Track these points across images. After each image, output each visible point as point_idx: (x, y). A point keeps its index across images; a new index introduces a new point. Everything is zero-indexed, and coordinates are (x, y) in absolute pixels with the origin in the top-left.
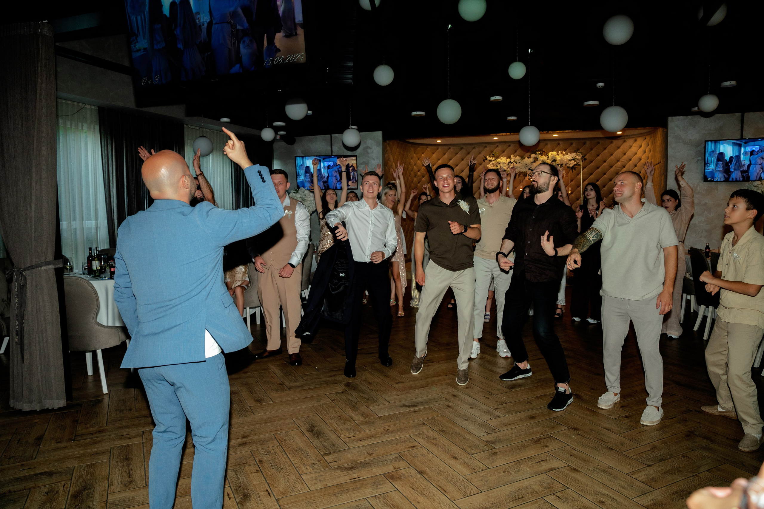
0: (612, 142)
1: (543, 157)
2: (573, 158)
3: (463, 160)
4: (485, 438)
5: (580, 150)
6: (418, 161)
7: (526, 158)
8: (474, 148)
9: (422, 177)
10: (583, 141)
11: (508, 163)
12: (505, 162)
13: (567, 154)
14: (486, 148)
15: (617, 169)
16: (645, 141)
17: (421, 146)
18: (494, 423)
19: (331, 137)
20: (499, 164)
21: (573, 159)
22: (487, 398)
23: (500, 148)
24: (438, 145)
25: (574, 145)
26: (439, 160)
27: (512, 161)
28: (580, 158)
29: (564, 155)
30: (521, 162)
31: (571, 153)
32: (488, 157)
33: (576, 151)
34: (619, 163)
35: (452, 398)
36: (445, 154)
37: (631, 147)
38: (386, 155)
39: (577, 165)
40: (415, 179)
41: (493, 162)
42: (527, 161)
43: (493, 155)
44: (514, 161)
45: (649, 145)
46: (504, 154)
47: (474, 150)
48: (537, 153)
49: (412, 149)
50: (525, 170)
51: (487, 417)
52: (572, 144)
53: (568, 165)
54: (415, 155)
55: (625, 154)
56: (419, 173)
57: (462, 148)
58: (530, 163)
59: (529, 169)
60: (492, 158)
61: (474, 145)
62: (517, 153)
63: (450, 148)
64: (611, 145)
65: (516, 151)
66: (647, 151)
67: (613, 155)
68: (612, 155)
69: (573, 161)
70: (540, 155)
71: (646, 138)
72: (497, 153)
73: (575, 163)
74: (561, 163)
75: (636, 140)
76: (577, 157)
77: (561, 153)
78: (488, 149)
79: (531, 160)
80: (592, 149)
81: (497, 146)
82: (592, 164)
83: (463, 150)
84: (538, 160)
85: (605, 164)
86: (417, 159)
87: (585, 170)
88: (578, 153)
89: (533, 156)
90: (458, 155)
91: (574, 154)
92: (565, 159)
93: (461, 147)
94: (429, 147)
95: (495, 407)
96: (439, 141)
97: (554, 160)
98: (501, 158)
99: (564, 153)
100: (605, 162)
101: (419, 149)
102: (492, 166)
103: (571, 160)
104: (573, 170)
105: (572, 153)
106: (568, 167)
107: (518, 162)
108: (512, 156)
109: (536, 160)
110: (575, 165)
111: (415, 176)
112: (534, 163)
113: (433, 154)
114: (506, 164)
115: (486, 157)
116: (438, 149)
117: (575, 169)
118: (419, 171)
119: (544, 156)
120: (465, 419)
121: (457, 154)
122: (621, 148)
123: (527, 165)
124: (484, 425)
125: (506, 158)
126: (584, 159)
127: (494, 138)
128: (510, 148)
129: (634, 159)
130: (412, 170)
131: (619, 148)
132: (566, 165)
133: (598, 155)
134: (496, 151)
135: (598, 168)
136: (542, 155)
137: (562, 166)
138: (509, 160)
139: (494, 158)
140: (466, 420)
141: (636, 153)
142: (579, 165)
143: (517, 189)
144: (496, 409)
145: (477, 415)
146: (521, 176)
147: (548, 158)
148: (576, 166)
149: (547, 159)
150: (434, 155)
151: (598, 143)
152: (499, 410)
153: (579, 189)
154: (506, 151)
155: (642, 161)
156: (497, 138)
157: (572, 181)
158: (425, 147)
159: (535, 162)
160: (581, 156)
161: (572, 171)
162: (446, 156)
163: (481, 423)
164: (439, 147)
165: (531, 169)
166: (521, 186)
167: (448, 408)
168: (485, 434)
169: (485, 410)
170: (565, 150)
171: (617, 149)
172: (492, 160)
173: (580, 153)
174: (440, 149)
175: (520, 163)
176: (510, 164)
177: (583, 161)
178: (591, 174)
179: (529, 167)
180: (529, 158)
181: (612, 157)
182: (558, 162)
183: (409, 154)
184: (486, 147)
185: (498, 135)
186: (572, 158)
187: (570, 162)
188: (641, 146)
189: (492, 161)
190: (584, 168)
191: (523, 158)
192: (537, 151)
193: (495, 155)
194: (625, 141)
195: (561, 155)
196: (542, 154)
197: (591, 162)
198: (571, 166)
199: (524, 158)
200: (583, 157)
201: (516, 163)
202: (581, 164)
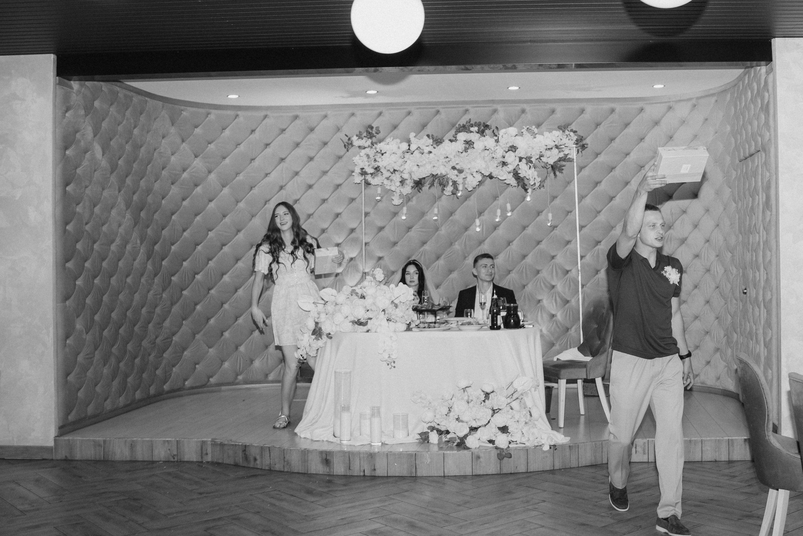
1: (486, 141)
2: (557, 144)
3: (297, 144)
5: (572, 127)
6: (183, 145)
7: (447, 141)
8: (325, 117)
10: (578, 106)
11: (403, 153)
12: (396, 151)
13: (541, 133)
14: (353, 119)
20: (382, 154)
21: (556, 147)
23: (386, 118)
24: (238, 108)
25: (558, 114)
26: (239, 144)
27: (413, 147)
28: (571, 143)
29: (534, 135)
30: (433, 151)
31: (550, 132)
32: (357, 139)
33: (560, 128)
39: (565, 159)
41: (367, 150)
42: (447, 148)
43: (370, 133)
44: (419, 148)
46: (396, 132)
47: (324, 122)
48: (472, 129)
50: (441, 170)
52: (553, 112)
53: (544, 160)
54: (173, 130)
55: (671, 138)
56: (184, 175)
57: (295, 117)
58: (454, 154)
59: (454, 168)
60: (366, 141)
61: (324, 111)
63: (266, 117)
65: (422, 127)
68: (642, 139)
69: (555, 151)
70: (478, 136)
72: (379, 130)
73: (561, 155)
74: (529, 155)
75: (694, 106)
76: (565, 140)
77: (529, 131)
79: (458, 145)
80: (598, 125)
81: (379, 114)
82: (600, 159)
83: (299, 122)
84: (475, 145)
86: (179, 140)
87: (585, 172)
88: (568, 133)
89: (462, 136)
90: (286, 134)
91: (559, 134)
92: (537, 146)
93: (294, 113)
94: (215, 112)
97: (513, 148)
98: (388, 141)
99: (536, 131)
100: (627, 155)
101: (185, 114)
102: (365, 158)
104: (557, 173)
105: (554, 132)
106: (546, 165)
107: (426, 150)
108: (413, 137)
109: (468, 146)
110: (560, 160)
111: (173, 183)
112: (465, 155)
113: (224, 129)
114: (397, 156)
115: (351, 139)
116: (236, 116)
117: (561, 170)
118: (184, 170)
119: (486, 137)
123: (447, 157)
125: (398, 141)
126: (581, 145)
128: (410, 118)
131: (657, 123)
132: (539, 159)
133: (612, 140)
135: (613, 168)
136: (482, 135)
137: (531, 162)
138: (404, 146)
139: (371, 142)
142: (570, 161)
143: (427, 217)
146: (433, 184)
147: (497, 141)
148: (564, 163)
149: (494, 143)
151: (612, 111)
153: (570, 217)
154: (400, 126)
158: (203, 110)
159: (466, 150)
160: (575, 138)
161: (555, 174)
164: (240, 113)
165: (458, 167)
166: (436, 211)
170: (536, 125)
172: (366, 145)
173: (573, 131)
174: (241, 118)
175: (430, 152)
176: (407, 155)
177: (578, 151)
178: (598, 183)
179: (452, 164)
180: (451, 141)
182: (521, 152)
184: (352, 114)
186: (553, 144)
187: (548, 153)
189: (365, 148)
190: (581, 169)
191: (438, 141)
192: (472, 126)
193: (373, 134)
194: (670, 108)
195: (527, 135)
196: (481, 132)
197: (598, 154)
198: (551, 162)
199: (442, 142)
200: (579, 141)
201: (422, 153)
202: (575, 158)
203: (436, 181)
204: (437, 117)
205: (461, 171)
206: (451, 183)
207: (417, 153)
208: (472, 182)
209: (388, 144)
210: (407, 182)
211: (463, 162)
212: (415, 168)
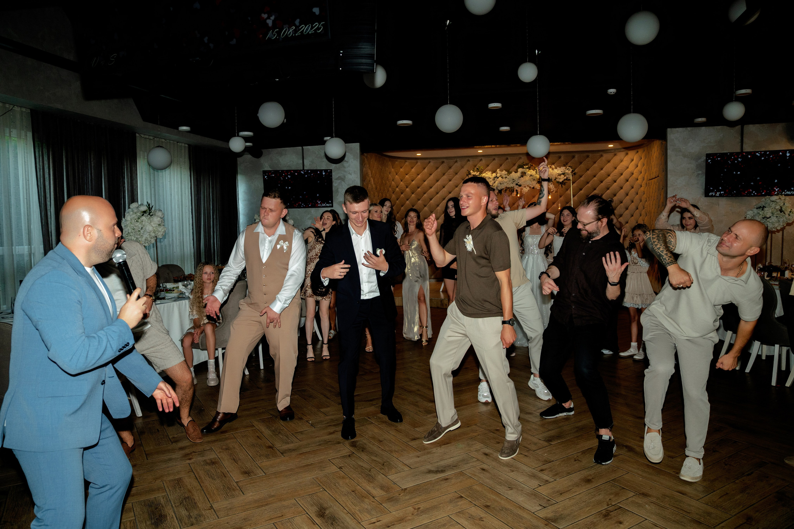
0: (602, 156)
1: (531, 172)
2: (563, 172)
3: (444, 174)
4: (543, 514)
5: (569, 164)
6: (396, 176)
7: (513, 172)
8: (456, 162)
9: (400, 193)
10: (571, 154)
11: (494, 178)
12: (491, 177)
13: (556, 168)
14: (469, 162)
15: (608, 184)
16: (637, 154)
17: (399, 160)
18: (544, 491)
19: (303, 149)
21: (563, 174)
22: (526, 455)
23: (484, 161)
24: (417, 159)
25: (562, 158)
26: (418, 175)
27: (498, 175)
28: (570, 172)
29: (553, 169)
30: (508, 177)
31: (560, 167)
32: (471, 171)
33: (564, 165)
34: (609, 178)
35: (484, 458)
36: (424, 168)
37: (622, 161)
38: (364, 169)
39: (567, 179)
40: (393, 196)
42: (514, 175)
43: (477, 169)
44: (500, 176)
45: (641, 159)
46: (489, 168)
47: (456, 164)
48: (525, 167)
49: (390, 163)
50: (512, 185)
51: (534, 483)
52: (560, 157)
53: (557, 180)
54: (393, 170)
55: (616, 168)
56: (397, 189)
57: (443, 162)
58: (517, 178)
59: (517, 184)
60: (476, 173)
61: (455, 159)
62: (503, 167)
63: (429, 162)
64: (601, 158)
65: (501, 165)
66: (639, 165)
67: (604, 169)
68: (602, 169)
69: (562, 176)
70: (528, 170)
71: (638, 152)
72: (482, 167)
73: (565, 178)
75: (627, 154)
76: (567, 171)
77: (550, 167)
78: (471, 163)
79: (519, 174)
80: (581, 163)
81: (481, 160)
82: (581, 179)
83: (444, 164)
84: (526, 174)
85: (595, 178)
86: (395, 174)
87: (575, 185)
88: (568, 168)
89: (520, 170)
90: (439, 170)
91: (564, 168)
92: (554, 174)
93: (442, 160)
94: (408, 161)
95: (540, 468)
96: (419, 154)
98: (486, 172)
99: (553, 167)
100: (595, 176)
101: (397, 163)
103: (561, 175)
104: (563, 186)
106: (558, 182)
107: (504, 176)
108: (498, 170)
109: (523, 174)
110: (564, 180)
111: (393, 193)
112: (522, 178)
113: (412, 168)
114: (491, 179)
115: (469, 172)
116: (417, 162)
117: (565, 184)
118: (397, 187)
119: (531, 170)
120: (509, 488)
121: (437, 168)
122: (612, 161)
123: (514, 180)
124: (534, 495)
125: (491, 172)
126: (574, 174)
127: (479, 151)
128: (494, 161)
129: (626, 174)
130: (390, 186)
131: (609, 161)
132: (555, 179)
133: (588, 170)
134: (481, 165)
135: (588, 183)
136: (530, 170)
138: (494, 175)
139: (478, 173)
140: (511, 489)
141: (628, 168)
142: (570, 180)
144: (542, 470)
145: (521, 480)
146: (507, 191)
148: (566, 181)
149: (535, 173)
150: (413, 170)
151: (588, 156)
152: (546, 472)
154: (490, 165)
155: (634, 175)
156: (481, 151)
157: (561, 197)
158: (403, 161)
159: (522, 176)
160: (571, 170)
161: (562, 186)
162: (426, 170)
163: (530, 492)
164: (418, 161)
165: (519, 184)
167: (483, 472)
168: (540, 508)
169: (529, 473)
170: (553, 164)
171: (608, 163)
173: (570, 167)
174: (419, 163)
175: (506, 177)
176: (496, 179)
177: (572, 176)
178: (581, 189)
179: (516, 182)
180: (516, 172)
181: (602, 171)
183: (387, 169)
184: (469, 160)
185: (483, 148)
186: (561, 173)
187: (559, 177)
188: (633, 160)
190: (573, 183)
191: (509, 173)
192: (524, 165)
193: (480, 170)
194: (615, 155)
196: (529, 168)
197: (581, 176)
198: (561, 181)
199: (511, 173)
200: (573, 171)
201: (503, 178)
202: (571, 179)
203: (508, 190)
204: (507, 161)
205: (520, 186)
206: (515, 191)
207: (500, 178)
208: (526, 190)
209: (487, 174)
210: (496, 190)
211: (522, 181)
212: (499, 185)
